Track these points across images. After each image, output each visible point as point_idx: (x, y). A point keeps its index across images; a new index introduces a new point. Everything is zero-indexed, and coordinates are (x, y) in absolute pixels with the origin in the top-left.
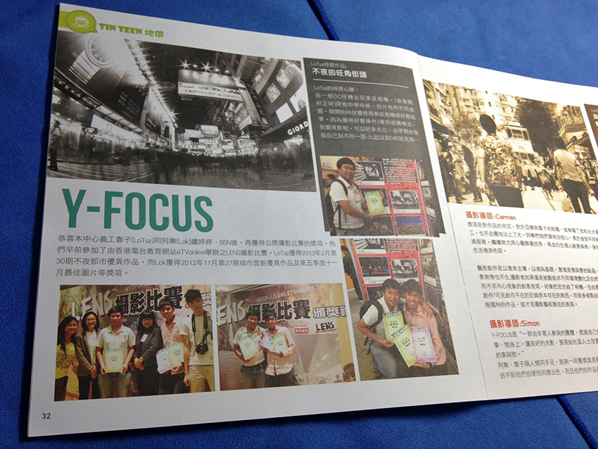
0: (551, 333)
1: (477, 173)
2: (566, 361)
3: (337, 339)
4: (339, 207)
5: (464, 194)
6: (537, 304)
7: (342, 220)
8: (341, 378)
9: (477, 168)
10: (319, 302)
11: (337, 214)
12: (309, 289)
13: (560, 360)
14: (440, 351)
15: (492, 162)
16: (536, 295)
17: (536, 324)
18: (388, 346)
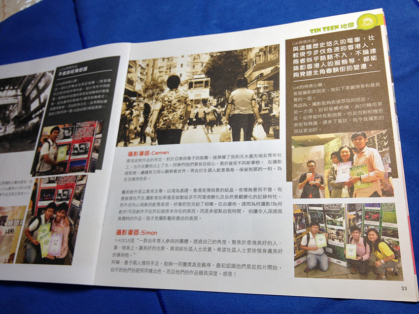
0: (165, 241)
1: (149, 122)
2: (171, 264)
3: (13, 239)
4: (42, 159)
5: (133, 139)
6: (161, 218)
7: (41, 166)
8: (7, 261)
9: (151, 118)
10: (12, 216)
11: (40, 163)
12: (10, 209)
13: (165, 263)
14: (64, 250)
15: (165, 112)
16: (163, 211)
17: (154, 234)
18: (36, 244)
